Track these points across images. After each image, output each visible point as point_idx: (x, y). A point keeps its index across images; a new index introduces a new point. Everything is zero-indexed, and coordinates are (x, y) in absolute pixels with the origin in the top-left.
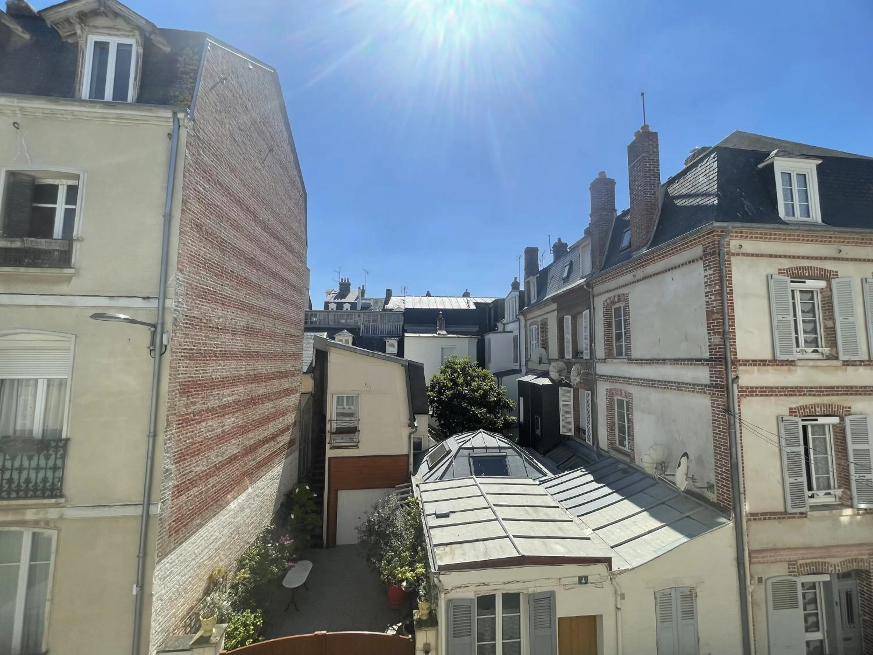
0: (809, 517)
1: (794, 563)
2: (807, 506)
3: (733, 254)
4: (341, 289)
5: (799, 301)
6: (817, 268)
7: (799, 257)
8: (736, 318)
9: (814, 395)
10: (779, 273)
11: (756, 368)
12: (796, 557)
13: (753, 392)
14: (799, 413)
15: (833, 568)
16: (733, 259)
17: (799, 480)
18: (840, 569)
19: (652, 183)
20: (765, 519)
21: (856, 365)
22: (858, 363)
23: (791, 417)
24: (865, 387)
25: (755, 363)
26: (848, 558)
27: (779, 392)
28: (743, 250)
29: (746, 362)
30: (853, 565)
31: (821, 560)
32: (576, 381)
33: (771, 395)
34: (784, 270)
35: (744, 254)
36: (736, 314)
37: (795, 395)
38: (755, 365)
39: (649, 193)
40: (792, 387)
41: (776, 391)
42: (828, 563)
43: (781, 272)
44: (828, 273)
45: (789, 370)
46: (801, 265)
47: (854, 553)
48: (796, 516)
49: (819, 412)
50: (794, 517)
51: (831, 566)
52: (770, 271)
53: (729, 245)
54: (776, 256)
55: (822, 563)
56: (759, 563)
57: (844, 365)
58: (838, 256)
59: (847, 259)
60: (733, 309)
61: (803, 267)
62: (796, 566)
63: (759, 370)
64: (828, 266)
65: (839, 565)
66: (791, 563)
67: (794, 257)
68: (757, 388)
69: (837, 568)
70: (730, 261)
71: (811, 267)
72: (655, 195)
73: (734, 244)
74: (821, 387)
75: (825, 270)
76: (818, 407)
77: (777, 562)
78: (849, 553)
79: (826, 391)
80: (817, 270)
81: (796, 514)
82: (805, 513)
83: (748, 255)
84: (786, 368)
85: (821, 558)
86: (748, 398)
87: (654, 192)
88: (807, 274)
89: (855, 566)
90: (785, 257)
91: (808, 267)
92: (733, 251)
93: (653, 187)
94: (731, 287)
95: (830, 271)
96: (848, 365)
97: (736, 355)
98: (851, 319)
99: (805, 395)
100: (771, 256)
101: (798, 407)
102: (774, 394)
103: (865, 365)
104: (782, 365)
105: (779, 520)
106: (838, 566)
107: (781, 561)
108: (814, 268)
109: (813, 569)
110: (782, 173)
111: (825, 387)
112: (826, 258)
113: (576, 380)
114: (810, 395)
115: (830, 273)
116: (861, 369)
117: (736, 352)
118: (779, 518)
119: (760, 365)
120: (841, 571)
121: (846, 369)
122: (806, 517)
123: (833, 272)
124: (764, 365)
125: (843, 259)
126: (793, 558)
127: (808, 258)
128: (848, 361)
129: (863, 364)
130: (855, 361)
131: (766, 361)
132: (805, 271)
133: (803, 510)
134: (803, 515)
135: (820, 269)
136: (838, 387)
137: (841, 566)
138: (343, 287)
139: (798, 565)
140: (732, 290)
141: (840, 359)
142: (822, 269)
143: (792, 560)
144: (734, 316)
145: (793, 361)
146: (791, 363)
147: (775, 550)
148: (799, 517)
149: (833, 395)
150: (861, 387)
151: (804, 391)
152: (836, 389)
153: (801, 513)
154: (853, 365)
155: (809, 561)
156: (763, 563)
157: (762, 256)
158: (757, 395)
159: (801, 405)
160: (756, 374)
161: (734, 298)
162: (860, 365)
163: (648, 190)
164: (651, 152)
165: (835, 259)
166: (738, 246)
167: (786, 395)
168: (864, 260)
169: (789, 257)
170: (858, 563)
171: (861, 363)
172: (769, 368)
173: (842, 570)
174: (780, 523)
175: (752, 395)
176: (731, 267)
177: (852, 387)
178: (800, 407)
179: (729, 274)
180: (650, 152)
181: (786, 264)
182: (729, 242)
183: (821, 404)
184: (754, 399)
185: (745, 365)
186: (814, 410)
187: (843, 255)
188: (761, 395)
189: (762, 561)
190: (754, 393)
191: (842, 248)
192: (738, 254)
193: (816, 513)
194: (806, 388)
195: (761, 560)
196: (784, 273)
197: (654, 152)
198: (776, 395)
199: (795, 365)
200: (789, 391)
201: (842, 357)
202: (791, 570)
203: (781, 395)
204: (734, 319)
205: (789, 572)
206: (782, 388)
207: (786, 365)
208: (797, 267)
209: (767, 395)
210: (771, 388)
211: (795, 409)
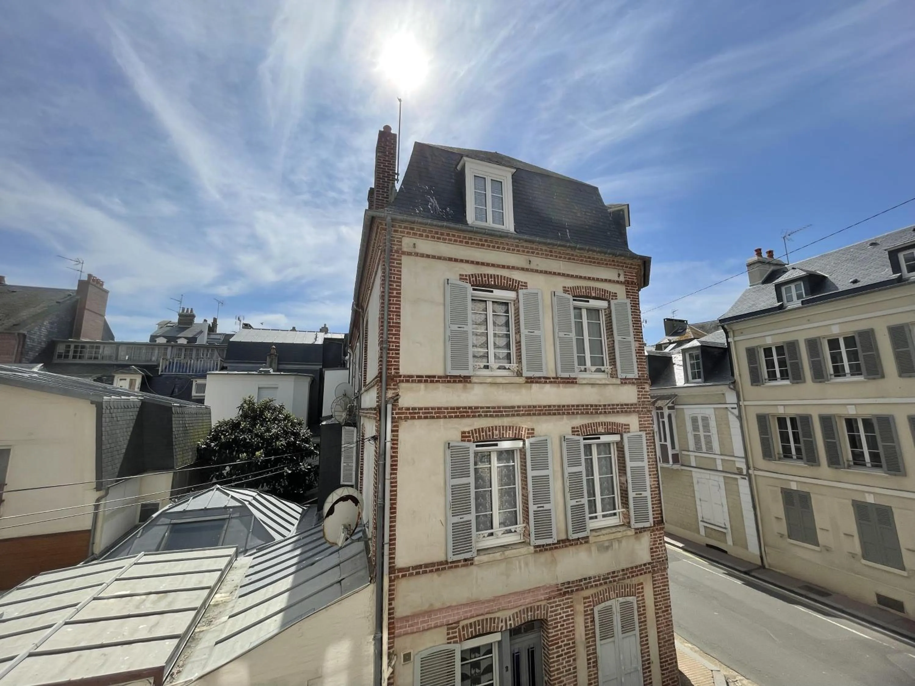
0: (476, 563)
1: (454, 625)
2: (474, 550)
3: (404, 253)
4: (180, 322)
5: (491, 313)
6: (504, 277)
7: (483, 264)
8: (402, 325)
9: (491, 416)
10: (461, 279)
11: (422, 385)
12: (456, 618)
13: (415, 413)
14: (473, 438)
15: (504, 624)
16: (404, 259)
17: (466, 518)
18: (512, 623)
19: (386, 185)
20: (418, 573)
21: (540, 383)
22: (543, 380)
23: (464, 442)
24: (550, 406)
25: (421, 379)
26: (521, 608)
27: (448, 413)
28: (417, 250)
29: (409, 379)
30: (528, 616)
31: (488, 616)
32: (343, 418)
33: (438, 417)
34: (466, 276)
35: (417, 254)
36: (402, 321)
37: (468, 416)
38: (420, 382)
39: (381, 196)
40: (465, 408)
41: (444, 412)
42: (498, 618)
43: (462, 278)
44: (516, 283)
45: (465, 388)
46: (486, 272)
47: (528, 600)
48: (460, 564)
49: (497, 435)
50: (457, 567)
51: (502, 621)
52: (448, 275)
53: (401, 242)
54: (456, 260)
55: (491, 619)
56: (406, 634)
57: (527, 382)
58: (527, 266)
59: (537, 271)
60: (400, 316)
61: (488, 275)
62: (457, 630)
63: (426, 387)
64: (517, 276)
65: (512, 619)
66: (451, 626)
67: (478, 263)
68: (420, 409)
69: (508, 623)
70: (400, 260)
71: (498, 276)
72: (388, 198)
73: (407, 243)
74: (499, 407)
75: (513, 280)
76: (496, 430)
77: (430, 628)
78: (522, 601)
79: (505, 411)
80: (504, 280)
81: (459, 561)
82: (472, 559)
83: (422, 255)
84: (461, 385)
85: (487, 613)
86: (410, 422)
87: (387, 195)
88: (493, 283)
89: (530, 616)
90: (467, 262)
91: (494, 275)
92: (405, 249)
93: (385, 190)
94: (400, 290)
95: (519, 281)
96: (532, 382)
97: (398, 369)
98: (537, 333)
99: (480, 416)
100: (450, 259)
101: (472, 431)
102: (442, 415)
103: (551, 382)
104: (455, 382)
105: (439, 572)
106: (510, 620)
107: (436, 627)
108: (501, 276)
109: (479, 629)
110: (475, 176)
111: (504, 407)
112: (513, 268)
113: (341, 416)
114: (486, 416)
115: (519, 283)
116: (547, 387)
117: (398, 365)
118: (438, 570)
119: (426, 381)
120: (513, 626)
121: (531, 387)
122: (472, 564)
123: (522, 282)
124: (432, 382)
125: (532, 271)
126: (451, 619)
127: (493, 265)
128: (531, 378)
129: (548, 381)
130: (540, 378)
131: (434, 377)
132: (490, 280)
133: (467, 556)
134: (468, 562)
135: (508, 278)
136: (519, 407)
137: (514, 620)
138: (182, 318)
139: (460, 627)
140: (400, 293)
141: (523, 375)
142: (510, 279)
143: (450, 622)
144: (399, 323)
145: (469, 377)
146: (466, 380)
147: (429, 613)
148: (463, 566)
149: (513, 415)
150: (545, 407)
151: (479, 412)
152: (516, 409)
153: (465, 560)
154: (537, 382)
155: (472, 620)
156: (413, 633)
157: (439, 258)
158: (420, 418)
159: (477, 427)
160: (422, 392)
161: (402, 303)
162: (546, 382)
163: (381, 193)
164: (387, 153)
165: (523, 269)
166: (412, 245)
167: (456, 417)
168: (555, 274)
169: (472, 262)
170: (534, 612)
171: (546, 380)
172: (440, 385)
173: (515, 625)
174: (439, 576)
175: (413, 418)
176: (401, 268)
177: (534, 407)
178: (475, 430)
179: (397, 275)
180: (385, 153)
181: (469, 270)
182: (401, 238)
183: (500, 426)
184: (417, 422)
185: (408, 381)
186: (491, 433)
187: (533, 266)
188: (426, 418)
189: (409, 631)
190: (416, 415)
191: (533, 259)
192: (409, 254)
193: (484, 558)
194: (482, 408)
195: (409, 629)
196: (467, 279)
197: (390, 153)
198: (445, 417)
199: (470, 382)
200: (460, 412)
201: (526, 374)
202: (451, 635)
203: (451, 417)
204: (399, 327)
205: (448, 639)
206: (453, 408)
207: (460, 382)
208: (481, 274)
209: (433, 418)
210: (439, 408)
211: (469, 433)
